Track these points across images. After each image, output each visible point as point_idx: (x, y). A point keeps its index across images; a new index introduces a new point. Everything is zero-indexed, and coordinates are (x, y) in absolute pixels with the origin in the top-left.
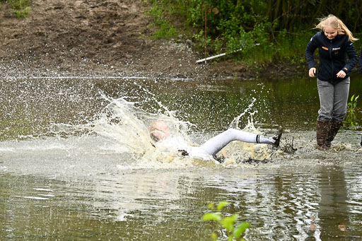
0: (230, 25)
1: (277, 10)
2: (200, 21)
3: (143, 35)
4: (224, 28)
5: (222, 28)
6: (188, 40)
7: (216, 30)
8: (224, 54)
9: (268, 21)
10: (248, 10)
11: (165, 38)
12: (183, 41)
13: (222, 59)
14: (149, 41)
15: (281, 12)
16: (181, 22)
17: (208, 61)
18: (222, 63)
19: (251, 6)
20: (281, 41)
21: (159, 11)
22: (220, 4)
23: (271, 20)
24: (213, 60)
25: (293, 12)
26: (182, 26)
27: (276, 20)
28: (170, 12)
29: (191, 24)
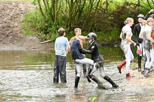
0: (52, 30)
1: (69, 24)
2: (41, 28)
3: (20, 34)
4: (50, 31)
5: (49, 31)
6: (37, 35)
7: (47, 32)
8: (50, 40)
9: (66, 28)
10: (58, 24)
11: (28, 35)
12: (35, 36)
13: (49, 42)
14: (22, 36)
15: (70, 25)
16: (34, 29)
17: (44, 43)
18: (49, 43)
19: (59, 23)
20: (70, 36)
21: (26, 25)
22: (48, 22)
23: (67, 28)
24: (46, 43)
25: (75, 25)
26: (34, 30)
27: (69, 28)
28: (30, 25)
29: (37, 30)
